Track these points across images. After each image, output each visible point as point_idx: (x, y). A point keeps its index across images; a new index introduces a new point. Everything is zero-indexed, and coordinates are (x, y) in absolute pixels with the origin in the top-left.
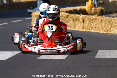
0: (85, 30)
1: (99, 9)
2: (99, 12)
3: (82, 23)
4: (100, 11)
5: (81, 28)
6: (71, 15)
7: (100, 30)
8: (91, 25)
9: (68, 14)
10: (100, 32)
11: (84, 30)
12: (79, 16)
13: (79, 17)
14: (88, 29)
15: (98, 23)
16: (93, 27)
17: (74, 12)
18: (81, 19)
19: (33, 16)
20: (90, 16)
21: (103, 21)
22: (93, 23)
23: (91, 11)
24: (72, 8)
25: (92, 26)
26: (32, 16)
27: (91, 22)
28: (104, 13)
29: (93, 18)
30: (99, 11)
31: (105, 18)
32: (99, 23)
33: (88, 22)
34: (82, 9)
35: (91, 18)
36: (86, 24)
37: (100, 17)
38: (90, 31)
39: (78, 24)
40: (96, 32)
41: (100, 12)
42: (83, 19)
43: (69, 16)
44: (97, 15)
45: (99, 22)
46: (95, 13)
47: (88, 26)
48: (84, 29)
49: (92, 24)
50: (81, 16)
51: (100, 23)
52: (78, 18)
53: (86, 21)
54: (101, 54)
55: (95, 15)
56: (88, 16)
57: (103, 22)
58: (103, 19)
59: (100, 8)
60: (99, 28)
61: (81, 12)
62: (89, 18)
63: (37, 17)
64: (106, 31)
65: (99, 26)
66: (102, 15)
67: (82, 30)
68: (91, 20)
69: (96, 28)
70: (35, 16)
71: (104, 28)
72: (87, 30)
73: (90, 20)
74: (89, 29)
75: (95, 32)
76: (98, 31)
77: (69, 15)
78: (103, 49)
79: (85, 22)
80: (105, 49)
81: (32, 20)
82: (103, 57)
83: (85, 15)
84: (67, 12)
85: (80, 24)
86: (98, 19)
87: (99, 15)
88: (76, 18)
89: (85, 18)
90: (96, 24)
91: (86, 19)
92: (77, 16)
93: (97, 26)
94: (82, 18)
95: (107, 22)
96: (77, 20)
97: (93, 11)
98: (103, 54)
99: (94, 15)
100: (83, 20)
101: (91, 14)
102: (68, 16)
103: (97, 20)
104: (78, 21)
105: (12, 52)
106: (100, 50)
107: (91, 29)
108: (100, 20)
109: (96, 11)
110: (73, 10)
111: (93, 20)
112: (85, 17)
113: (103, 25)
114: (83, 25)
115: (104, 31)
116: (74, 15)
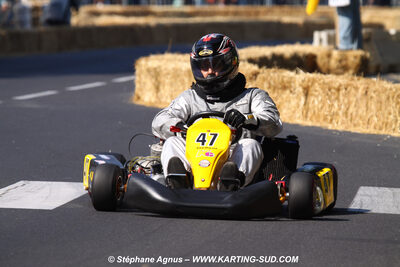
0: (312, 121)
1: (355, 57)
2: (354, 66)
3: (303, 99)
4: (358, 61)
5: (299, 114)
6: (265, 72)
7: (361, 122)
8: (333, 105)
9: (255, 68)
10: (361, 129)
11: (309, 123)
12: (292, 74)
13: (291, 78)
14: (321, 119)
15: (353, 99)
16: (337, 114)
18: (300, 85)
19: (141, 72)
21: (374, 95)
22: (338, 98)
23: (329, 62)
24: (266, 51)
25: (334, 110)
26: (137, 72)
27: (330, 97)
28: (372, 70)
29: (338, 84)
30: (353, 63)
31: (379, 83)
32: (357, 101)
33: (320, 98)
34: (301, 55)
35: (332, 82)
36: (315, 101)
37: (361, 83)
38: (328, 125)
39: (290, 101)
41: (358, 65)
42: (305, 84)
43: (259, 73)
45: (359, 95)
46: (344, 69)
47: (322, 108)
48: (306, 117)
49: (336, 104)
50: (297, 76)
51: (361, 99)
52: (289, 82)
53: (317, 93)
54: (367, 199)
55: (346, 74)
56: (323, 76)
57: (372, 97)
58: (372, 88)
59: (359, 52)
60: (358, 118)
61: (296, 63)
62: (324, 83)
63: (153, 73)
64: (380, 129)
65: (357, 111)
66: (365, 76)
67: (300, 122)
68: (333, 91)
69: (349, 115)
70: (148, 70)
71: (375, 119)
73: (330, 90)
74: (325, 119)
76: (355, 125)
77: (261, 70)
78: (373, 186)
79: (312, 95)
81: (137, 86)
83: (311, 72)
84: (251, 61)
85: (293, 103)
86: (357, 89)
87: (358, 74)
88: (283, 81)
89: (313, 84)
90: (349, 103)
91: (316, 84)
92: (287, 74)
93: (352, 110)
94: (303, 81)
95: (384, 98)
96: (284, 88)
97: (333, 63)
99: (337, 74)
100: (304, 88)
101: (328, 72)
102: (256, 74)
103: (353, 91)
104: (288, 92)
106: (362, 188)
107: (331, 120)
108: (361, 91)
109: (344, 63)
110: (270, 58)
111: (338, 90)
112: (314, 81)
113: (373, 107)
114: (305, 104)
115: (375, 128)
116: (275, 72)
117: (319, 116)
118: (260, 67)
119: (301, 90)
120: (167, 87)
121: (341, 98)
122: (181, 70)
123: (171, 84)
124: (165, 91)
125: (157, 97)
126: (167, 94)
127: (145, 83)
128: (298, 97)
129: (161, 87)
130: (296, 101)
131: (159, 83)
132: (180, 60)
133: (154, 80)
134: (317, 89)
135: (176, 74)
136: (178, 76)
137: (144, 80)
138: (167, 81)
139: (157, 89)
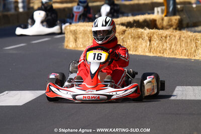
0: (154, 54)
1: (176, 20)
2: (175, 24)
3: (148, 42)
4: (177, 22)
5: (147, 50)
6: (129, 30)
7: (178, 53)
8: (163, 45)
9: (124, 28)
10: (178, 57)
11: (151, 55)
12: (143, 30)
13: (142, 32)
14: (158, 53)
15: (174, 42)
16: (166, 49)
17: (135, 25)
18: (147, 36)
19: (68, 32)
20: (161, 32)
21: (183, 39)
22: (166, 42)
23: (163, 23)
24: (130, 19)
25: (164, 47)
26: (66, 32)
27: (162, 41)
28: (185, 26)
29: (165, 34)
30: (175, 22)
31: (186, 33)
33: (157, 42)
34: (148, 20)
35: (162, 34)
36: (155, 44)
37: (177, 33)
38: (162, 55)
39: (142, 44)
40: (171, 57)
41: (177, 24)
42: (149, 35)
43: (126, 31)
44: (172, 28)
45: (176, 40)
46: (171, 26)
47: (158, 46)
48: (150, 52)
49: (165, 45)
50: (145, 31)
51: (178, 41)
52: (141, 35)
53: (155, 39)
54: (180, 93)
55: (170, 30)
56: (158, 30)
57: (183, 41)
58: (183, 36)
59: (178, 17)
60: (176, 51)
61: (146, 24)
62: (159, 34)
63: (73, 33)
64: (188, 56)
65: (176, 48)
66: (180, 30)
67: (147, 54)
68: (163, 38)
69: (172, 50)
70: (71, 31)
71: (185, 51)
72: (156, 53)
73: (161, 37)
74: (160, 52)
75: (169, 58)
76: (175, 55)
77: (127, 29)
78: (183, 86)
79: (153, 40)
80: (186, 85)
81: (66, 39)
82: (184, 98)
83: (152, 29)
84: (123, 24)
85: (144, 45)
86: (175, 36)
87: (176, 29)
88: (138, 34)
89: (153, 35)
90: (172, 44)
91: (155, 35)
92: (140, 30)
93: (173, 47)
94: (148, 34)
95: (189, 40)
96: (139, 37)
97: (165, 23)
98: (183, 93)
99: (167, 29)
100: (149, 37)
101: (162, 28)
102: (124, 31)
103: (173, 38)
104: (141, 39)
105: (33, 92)
106: (178, 87)
107: (163, 53)
108: (177, 37)
109: (170, 23)
110: (132, 22)
111: (166, 37)
112: (154, 33)
113: (183, 45)
114: (150, 45)
115: (185, 56)
116: (134, 30)
117: (157, 51)
118: (127, 27)
119: (147, 38)
120: (81, 40)
121: (168, 41)
122: (87, 30)
123: (83, 38)
124: (80, 41)
125: (76, 45)
126: (80, 43)
127: (69, 38)
128: (146, 42)
129: (78, 40)
130: (145, 43)
131: (76, 37)
132: (86, 26)
133: (74, 36)
134: (156, 37)
135: (85, 33)
136: (86, 34)
137: (69, 36)
138: (80, 36)
139: (76, 40)
